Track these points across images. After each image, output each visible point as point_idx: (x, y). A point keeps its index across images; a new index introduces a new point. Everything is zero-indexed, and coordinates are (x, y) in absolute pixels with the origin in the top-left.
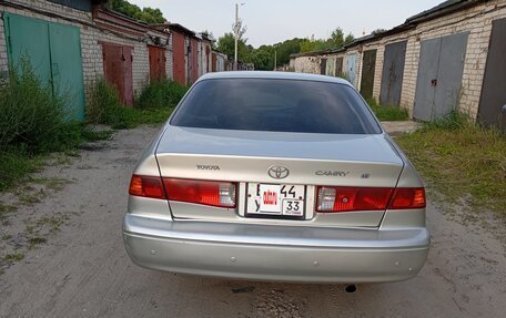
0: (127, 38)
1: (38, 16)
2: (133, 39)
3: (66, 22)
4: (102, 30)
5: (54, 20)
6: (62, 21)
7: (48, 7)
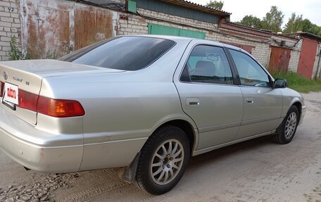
0: (248, 40)
1: (174, 26)
2: (254, 41)
3: (195, 29)
4: (225, 35)
5: (185, 28)
6: (191, 29)
7: (182, 21)
